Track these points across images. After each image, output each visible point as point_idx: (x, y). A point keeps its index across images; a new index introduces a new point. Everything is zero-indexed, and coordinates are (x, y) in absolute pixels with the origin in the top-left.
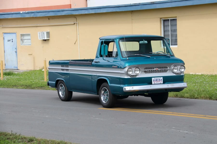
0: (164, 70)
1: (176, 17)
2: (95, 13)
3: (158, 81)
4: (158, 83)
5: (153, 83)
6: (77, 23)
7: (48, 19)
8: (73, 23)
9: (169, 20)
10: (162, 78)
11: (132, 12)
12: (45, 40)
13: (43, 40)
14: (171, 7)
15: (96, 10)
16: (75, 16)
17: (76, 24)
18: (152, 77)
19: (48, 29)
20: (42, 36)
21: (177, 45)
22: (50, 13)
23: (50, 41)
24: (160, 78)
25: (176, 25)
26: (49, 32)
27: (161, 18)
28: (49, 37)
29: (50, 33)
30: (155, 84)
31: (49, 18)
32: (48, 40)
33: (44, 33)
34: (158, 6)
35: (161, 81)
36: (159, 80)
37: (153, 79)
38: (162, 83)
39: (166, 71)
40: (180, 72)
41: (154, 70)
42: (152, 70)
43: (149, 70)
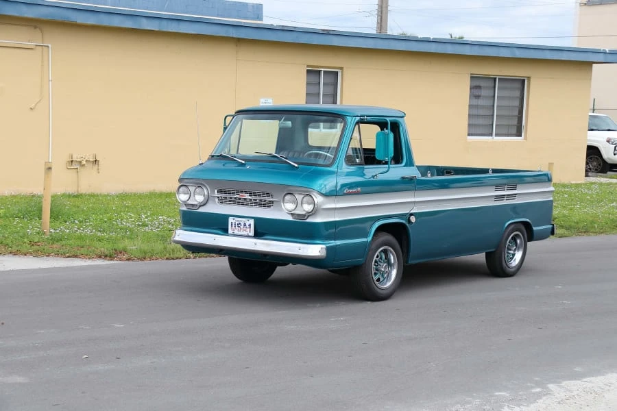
0: (261, 200)
3: (242, 227)
4: (241, 233)
5: (230, 231)
6: (49, 45)
10: (252, 222)
16: (37, 25)
18: (228, 216)
24: (247, 219)
30: (234, 235)
35: (248, 230)
36: (245, 225)
37: (231, 220)
38: (252, 233)
39: (270, 204)
40: (304, 213)
41: (235, 198)
42: (231, 198)
43: (226, 198)
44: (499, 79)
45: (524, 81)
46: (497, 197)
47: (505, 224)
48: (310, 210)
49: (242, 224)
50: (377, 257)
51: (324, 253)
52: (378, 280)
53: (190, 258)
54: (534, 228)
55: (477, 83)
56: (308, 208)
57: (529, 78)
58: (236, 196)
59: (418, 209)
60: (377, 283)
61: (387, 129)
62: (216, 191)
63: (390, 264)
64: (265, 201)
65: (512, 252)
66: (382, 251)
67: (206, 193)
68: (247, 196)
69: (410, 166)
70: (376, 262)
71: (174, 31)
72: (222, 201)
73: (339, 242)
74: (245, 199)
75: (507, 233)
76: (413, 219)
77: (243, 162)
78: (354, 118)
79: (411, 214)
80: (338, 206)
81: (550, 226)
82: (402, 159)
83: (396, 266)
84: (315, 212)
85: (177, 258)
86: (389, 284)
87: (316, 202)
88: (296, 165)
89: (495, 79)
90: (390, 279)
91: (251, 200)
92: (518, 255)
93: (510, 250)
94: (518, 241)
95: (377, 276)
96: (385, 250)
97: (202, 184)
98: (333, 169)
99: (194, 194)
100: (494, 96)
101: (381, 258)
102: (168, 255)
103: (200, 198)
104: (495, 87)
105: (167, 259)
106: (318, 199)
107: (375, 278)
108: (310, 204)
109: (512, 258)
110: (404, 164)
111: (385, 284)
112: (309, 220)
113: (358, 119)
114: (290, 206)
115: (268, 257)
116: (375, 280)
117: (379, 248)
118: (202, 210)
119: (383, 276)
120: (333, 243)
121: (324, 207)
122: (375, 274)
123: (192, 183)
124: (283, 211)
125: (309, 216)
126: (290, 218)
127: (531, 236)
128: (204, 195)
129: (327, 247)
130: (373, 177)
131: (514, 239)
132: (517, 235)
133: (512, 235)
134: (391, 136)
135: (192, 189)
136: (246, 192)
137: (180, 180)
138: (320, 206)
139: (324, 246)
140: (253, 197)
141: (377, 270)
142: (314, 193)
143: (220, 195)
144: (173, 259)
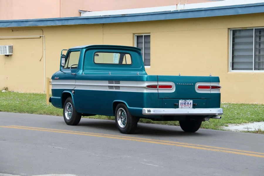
1: (150, 33)
2: (62, 25)
6: (44, 36)
7: (12, 31)
8: (39, 36)
9: (142, 36)
11: (103, 25)
12: (8, 56)
13: (6, 55)
14: (142, 21)
15: (63, 21)
16: (41, 29)
17: (42, 37)
19: (11, 43)
20: (4, 50)
21: (149, 65)
22: (13, 23)
23: (13, 56)
25: (149, 42)
26: (12, 46)
27: (134, 34)
28: (12, 52)
29: (13, 48)
31: (13, 29)
32: (11, 55)
33: (6, 47)
34: (129, 20)
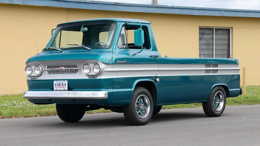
0: (71, 70)
3: (61, 85)
4: (61, 89)
5: (55, 89)
10: (66, 82)
18: (53, 80)
24: (63, 81)
30: (57, 90)
35: (64, 87)
36: (63, 84)
37: (55, 82)
38: (67, 89)
39: (76, 71)
40: (95, 74)
41: (57, 70)
42: (55, 70)
43: (52, 70)
44: (215, 29)
45: (229, 30)
46: (207, 71)
47: (212, 86)
48: (98, 72)
49: (61, 84)
50: (138, 100)
51: (107, 96)
52: (139, 114)
53: (38, 116)
54: (230, 90)
55: (203, 31)
56: (96, 71)
57: (232, 28)
58: (57, 69)
59: (160, 74)
60: (139, 115)
61: (140, 28)
62: (46, 67)
63: (146, 105)
64: (73, 69)
65: (217, 103)
66: (140, 97)
67: (41, 69)
68: (63, 68)
69: (155, 51)
70: (137, 103)
71: (31, 4)
72: (49, 72)
73: (115, 90)
74: (62, 70)
75: (213, 92)
76: (158, 80)
77: (61, 50)
78: (122, 23)
79: (157, 77)
80: (114, 69)
81: (239, 89)
82: (150, 47)
83: (149, 106)
84: (101, 73)
85: (30, 116)
86: (146, 116)
87: (101, 67)
88: (90, 49)
89: (213, 29)
90: (147, 113)
91: (65, 70)
92: (222, 104)
93: (216, 101)
94: (221, 96)
95: (139, 112)
96: (142, 96)
97: (38, 64)
98: (110, 50)
99: (34, 71)
100: (213, 39)
101: (141, 101)
102: (25, 115)
103: (37, 72)
104: (213, 33)
105: (25, 117)
106: (102, 66)
107: (138, 113)
108: (98, 69)
109: (217, 107)
110: (151, 49)
111: (144, 116)
112: (98, 78)
113: (124, 23)
114: (87, 71)
115: (76, 101)
116: (138, 114)
117: (139, 95)
118: (39, 78)
119: (142, 112)
120: (111, 90)
121: (106, 70)
122: (138, 110)
123: (33, 64)
124: (83, 74)
125: (97, 76)
126: (87, 78)
127: (228, 94)
128: (40, 70)
129: (108, 93)
130: (134, 55)
131: (218, 95)
132: (219, 93)
133: (216, 93)
134: (143, 32)
135: (33, 67)
136: (63, 66)
137: (27, 63)
138: (103, 70)
139: (106, 92)
140: (67, 68)
141: (138, 108)
142: (100, 63)
143: (48, 69)
144: (28, 117)
